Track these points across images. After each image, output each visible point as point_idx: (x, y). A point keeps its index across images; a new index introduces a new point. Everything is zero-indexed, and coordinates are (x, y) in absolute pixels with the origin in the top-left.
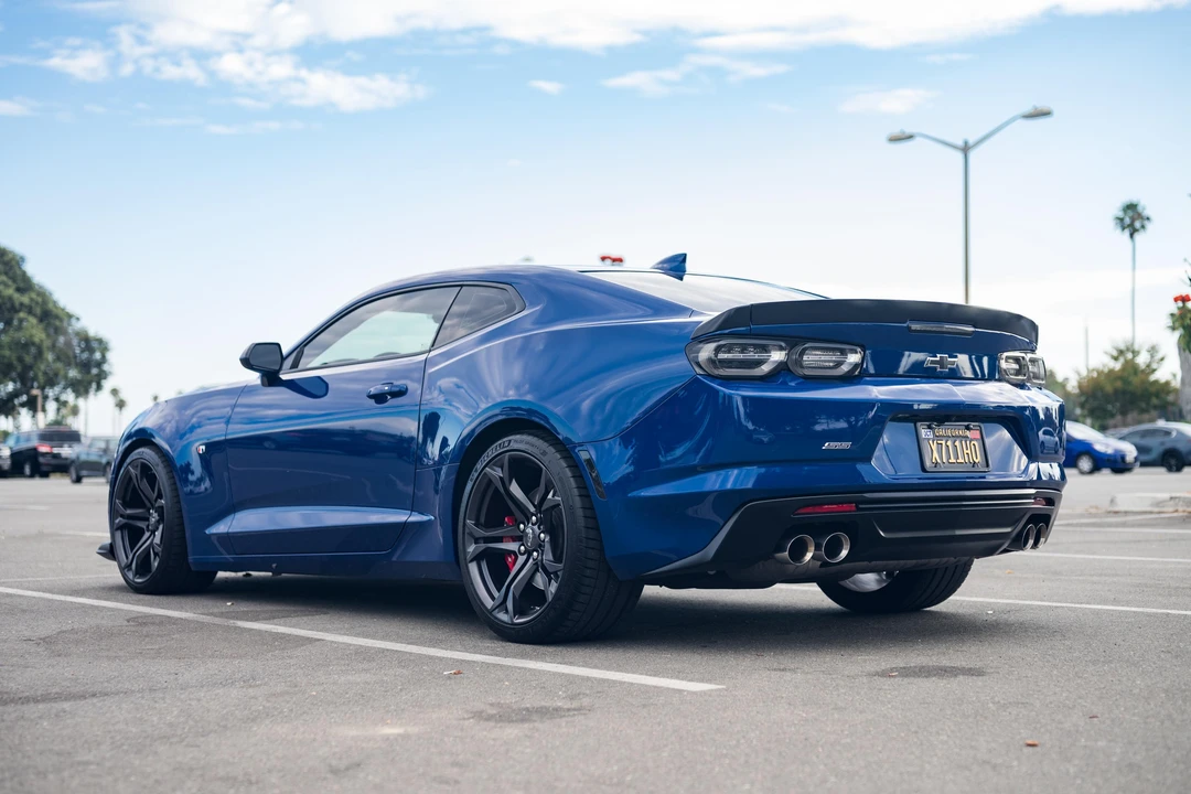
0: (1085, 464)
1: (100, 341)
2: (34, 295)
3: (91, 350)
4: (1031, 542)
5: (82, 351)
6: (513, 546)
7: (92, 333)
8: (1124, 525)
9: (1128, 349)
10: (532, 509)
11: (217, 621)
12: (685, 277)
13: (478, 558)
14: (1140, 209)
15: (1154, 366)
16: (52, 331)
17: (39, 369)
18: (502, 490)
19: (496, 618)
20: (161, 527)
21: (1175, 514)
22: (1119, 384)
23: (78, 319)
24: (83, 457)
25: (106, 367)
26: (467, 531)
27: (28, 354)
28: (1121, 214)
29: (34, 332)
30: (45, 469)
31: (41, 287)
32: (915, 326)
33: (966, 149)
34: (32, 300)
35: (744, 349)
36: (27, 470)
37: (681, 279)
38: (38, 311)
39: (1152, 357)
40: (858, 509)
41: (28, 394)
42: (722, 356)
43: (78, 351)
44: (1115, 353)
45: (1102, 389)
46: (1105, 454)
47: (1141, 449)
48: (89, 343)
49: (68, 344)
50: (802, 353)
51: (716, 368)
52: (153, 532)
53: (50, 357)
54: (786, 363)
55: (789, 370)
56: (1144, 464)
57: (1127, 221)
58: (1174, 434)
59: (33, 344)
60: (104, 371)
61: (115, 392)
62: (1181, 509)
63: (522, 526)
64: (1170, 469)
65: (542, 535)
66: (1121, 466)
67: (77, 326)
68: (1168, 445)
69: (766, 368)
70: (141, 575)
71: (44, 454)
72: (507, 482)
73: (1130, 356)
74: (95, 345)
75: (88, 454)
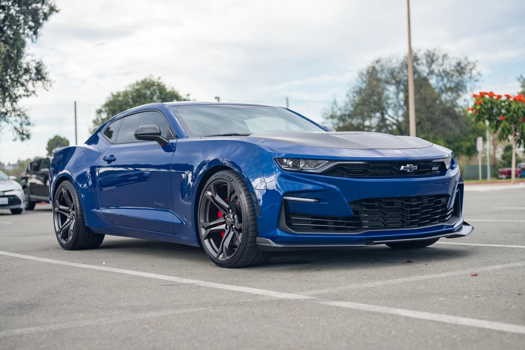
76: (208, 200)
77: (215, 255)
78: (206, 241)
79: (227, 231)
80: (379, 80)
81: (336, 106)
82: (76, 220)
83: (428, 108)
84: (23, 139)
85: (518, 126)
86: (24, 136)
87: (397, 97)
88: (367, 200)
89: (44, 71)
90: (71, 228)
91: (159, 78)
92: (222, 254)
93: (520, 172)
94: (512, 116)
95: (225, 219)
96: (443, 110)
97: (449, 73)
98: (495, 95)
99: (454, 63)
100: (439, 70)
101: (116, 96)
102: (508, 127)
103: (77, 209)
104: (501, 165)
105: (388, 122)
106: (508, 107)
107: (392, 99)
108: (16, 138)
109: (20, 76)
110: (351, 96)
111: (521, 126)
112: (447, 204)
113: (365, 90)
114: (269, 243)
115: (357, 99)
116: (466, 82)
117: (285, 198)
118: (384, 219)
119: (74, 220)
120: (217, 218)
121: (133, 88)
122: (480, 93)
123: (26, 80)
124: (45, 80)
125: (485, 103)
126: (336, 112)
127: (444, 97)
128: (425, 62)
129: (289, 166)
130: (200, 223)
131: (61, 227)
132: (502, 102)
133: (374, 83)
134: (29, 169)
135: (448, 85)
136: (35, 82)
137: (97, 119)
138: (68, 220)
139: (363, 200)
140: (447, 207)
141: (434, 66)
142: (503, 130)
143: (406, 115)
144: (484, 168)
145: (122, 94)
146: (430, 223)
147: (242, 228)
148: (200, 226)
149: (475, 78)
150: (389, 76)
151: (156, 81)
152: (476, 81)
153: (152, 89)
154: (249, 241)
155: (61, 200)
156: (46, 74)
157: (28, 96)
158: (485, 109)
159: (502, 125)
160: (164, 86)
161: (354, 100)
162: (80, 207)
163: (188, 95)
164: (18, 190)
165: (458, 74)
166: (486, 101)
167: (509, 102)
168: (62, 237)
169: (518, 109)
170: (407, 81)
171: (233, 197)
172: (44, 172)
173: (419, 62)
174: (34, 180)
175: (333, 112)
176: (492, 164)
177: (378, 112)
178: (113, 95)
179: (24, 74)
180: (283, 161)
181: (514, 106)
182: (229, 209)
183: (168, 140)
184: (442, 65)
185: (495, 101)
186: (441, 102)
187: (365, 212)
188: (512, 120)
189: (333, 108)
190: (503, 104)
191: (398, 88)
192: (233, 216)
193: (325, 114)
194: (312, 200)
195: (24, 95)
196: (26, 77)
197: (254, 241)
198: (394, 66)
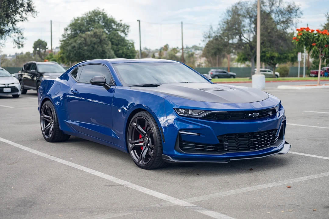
76: (134, 127)
77: (137, 160)
78: (132, 152)
79: (144, 147)
80: (239, 15)
81: (212, 30)
82: (54, 125)
83: (269, 33)
84: (19, 47)
85: (324, 49)
86: (20, 45)
87: (250, 26)
88: (228, 135)
89: (32, 6)
90: (51, 129)
91: (103, 10)
92: (141, 161)
93: (323, 73)
94: (320, 43)
95: (143, 139)
96: (278, 35)
97: (282, 12)
98: (310, 30)
99: (286, 6)
100: (277, 10)
101: (76, 20)
102: (317, 50)
103: (55, 119)
104: (312, 68)
105: (244, 41)
106: (318, 38)
107: (247, 27)
108: (15, 47)
109: (18, 8)
110: (221, 24)
111: (325, 50)
112: (275, 134)
113: (230, 21)
114: (169, 159)
115: (225, 26)
116: (293, 18)
117: (179, 132)
118: (237, 145)
119: (53, 124)
120: (138, 139)
121: (87, 16)
122: (301, 28)
123: (21, 11)
124: (33, 11)
125: (304, 34)
126: (212, 34)
127: (279, 27)
128: (268, 4)
129: (182, 113)
130: (129, 140)
131: (45, 128)
132: (314, 34)
133: (236, 16)
134: (23, 69)
135: (282, 20)
136: (27, 12)
137: (65, 34)
138: (49, 124)
139: (226, 135)
140: (276, 136)
141: (274, 8)
142: (314, 52)
143: (255, 38)
144: (302, 69)
145: (80, 19)
146: (265, 147)
147: (154, 148)
148: (128, 142)
149: (299, 16)
150: (245, 12)
151: (101, 11)
152: (299, 17)
153: (98, 16)
154: (157, 156)
155: (45, 111)
156: (34, 7)
157: (22, 21)
158: (303, 38)
159: (314, 49)
160: (106, 15)
161: (223, 27)
162: (57, 118)
163: (121, 21)
164: (17, 83)
165: (288, 13)
166: (305, 34)
167: (319, 34)
168: (46, 134)
169: (324, 39)
170: (256, 16)
171: (148, 129)
172: (32, 72)
173: (265, 4)
174: (26, 75)
175: (210, 34)
176: (307, 66)
177: (238, 35)
178: (75, 19)
179: (20, 7)
180: (179, 110)
181: (321, 37)
182: (146, 134)
183: (110, 85)
184: (279, 6)
185: (310, 34)
186: (277, 31)
187: (227, 141)
188: (320, 45)
189: (210, 32)
190: (315, 35)
191: (251, 20)
192: (148, 139)
193: (205, 35)
194: (196, 134)
195: (20, 20)
196: (22, 9)
197: (160, 156)
198: (249, 6)
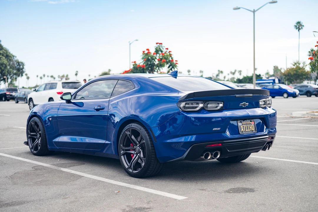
0: (285, 95)
1: (22, 63)
2: (4, 51)
3: (20, 65)
4: (267, 149)
5: (17, 66)
6: (133, 152)
7: (20, 61)
8: (294, 122)
9: (297, 63)
10: (138, 143)
11: (56, 168)
12: (177, 78)
13: (123, 155)
14: (301, 23)
15: (304, 67)
16: (9, 60)
17: (6, 70)
18: (130, 138)
19: (129, 171)
20: (40, 138)
21: (308, 118)
22: (295, 72)
23: (16, 57)
24: (18, 96)
25: (24, 70)
26: (121, 147)
27: (3, 67)
28: (296, 25)
29: (4, 61)
30: (8, 99)
31: (6, 48)
32: (237, 96)
33: (254, 12)
34: (3, 52)
35: (192, 104)
36: (4, 99)
37: (176, 78)
38: (5, 55)
39: (304, 65)
40: (222, 145)
41: (3, 77)
42: (187, 106)
43: (16, 65)
44: (294, 64)
45: (290, 74)
46: (291, 93)
47: (300, 91)
48: (19, 63)
49: (13, 64)
50: (208, 104)
51: (185, 109)
52: (38, 139)
53: (9, 67)
54: (203, 107)
55: (204, 109)
56: (301, 95)
57: (298, 26)
58: (309, 87)
59: (4, 64)
60: (23, 71)
61: (26, 75)
62: (309, 116)
63: (135, 147)
64: (308, 96)
65: (140, 150)
66: (295, 96)
67: (16, 59)
68: (307, 90)
69: (198, 109)
70: (36, 151)
71: (8, 95)
72: (131, 135)
73: (298, 65)
74: (21, 64)
75: (20, 95)
